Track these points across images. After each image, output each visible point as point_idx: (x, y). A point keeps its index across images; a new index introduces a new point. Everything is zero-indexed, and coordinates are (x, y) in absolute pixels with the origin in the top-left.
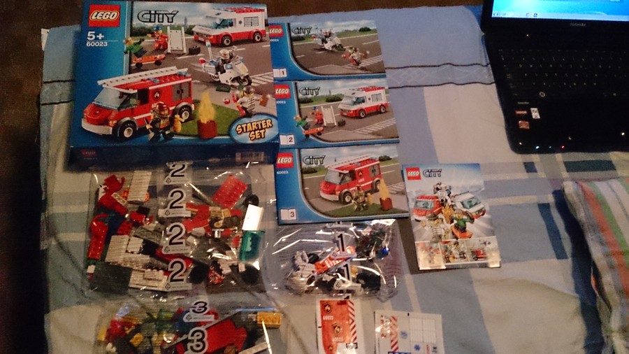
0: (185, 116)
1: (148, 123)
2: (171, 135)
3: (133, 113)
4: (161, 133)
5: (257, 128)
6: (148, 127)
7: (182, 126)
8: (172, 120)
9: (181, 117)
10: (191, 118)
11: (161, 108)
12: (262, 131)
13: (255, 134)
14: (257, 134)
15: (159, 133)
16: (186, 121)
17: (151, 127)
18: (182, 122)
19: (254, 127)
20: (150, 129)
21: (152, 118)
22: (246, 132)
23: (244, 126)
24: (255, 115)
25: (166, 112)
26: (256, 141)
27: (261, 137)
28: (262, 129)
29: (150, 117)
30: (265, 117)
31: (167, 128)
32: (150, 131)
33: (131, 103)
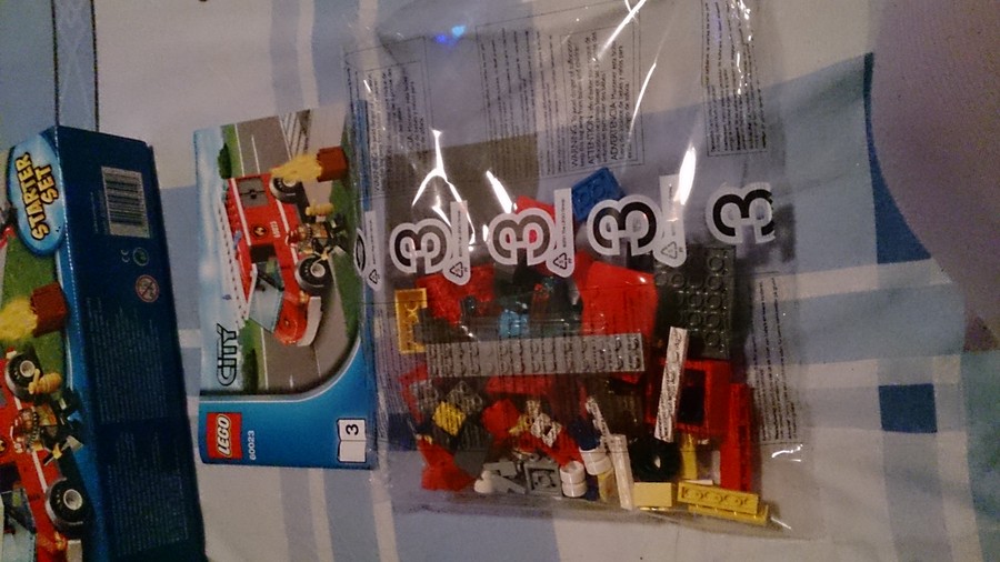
0: (30, 370)
1: (51, 455)
2: (67, 394)
3: (36, 497)
4: (65, 419)
5: (34, 190)
6: (57, 454)
7: (48, 371)
8: (42, 398)
9: (31, 379)
10: (29, 353)
11: (20, 431)
12: (39, 174)
13: (45, 191)
14: (46, 185)
15: (67, 422)
16: (38, 366)
17: (57, 447)
18: (41, 375)
19: (33, 196)
20: (60, 447)
21: (40, 448)
22: (43, 213)
23: (33, 221)
24: (11, 203)
25: (26, 416)
26: (60, 184)
27: (49, 174)
28: (34, 177)
29: (39, 453)
30: (13, 178)
31: (55, 406)
32: (65, 446)
33: (20, 504)
